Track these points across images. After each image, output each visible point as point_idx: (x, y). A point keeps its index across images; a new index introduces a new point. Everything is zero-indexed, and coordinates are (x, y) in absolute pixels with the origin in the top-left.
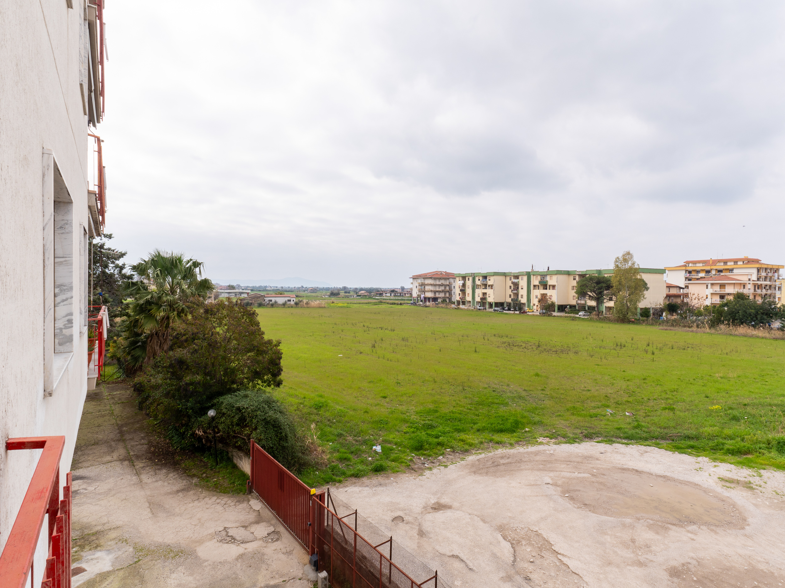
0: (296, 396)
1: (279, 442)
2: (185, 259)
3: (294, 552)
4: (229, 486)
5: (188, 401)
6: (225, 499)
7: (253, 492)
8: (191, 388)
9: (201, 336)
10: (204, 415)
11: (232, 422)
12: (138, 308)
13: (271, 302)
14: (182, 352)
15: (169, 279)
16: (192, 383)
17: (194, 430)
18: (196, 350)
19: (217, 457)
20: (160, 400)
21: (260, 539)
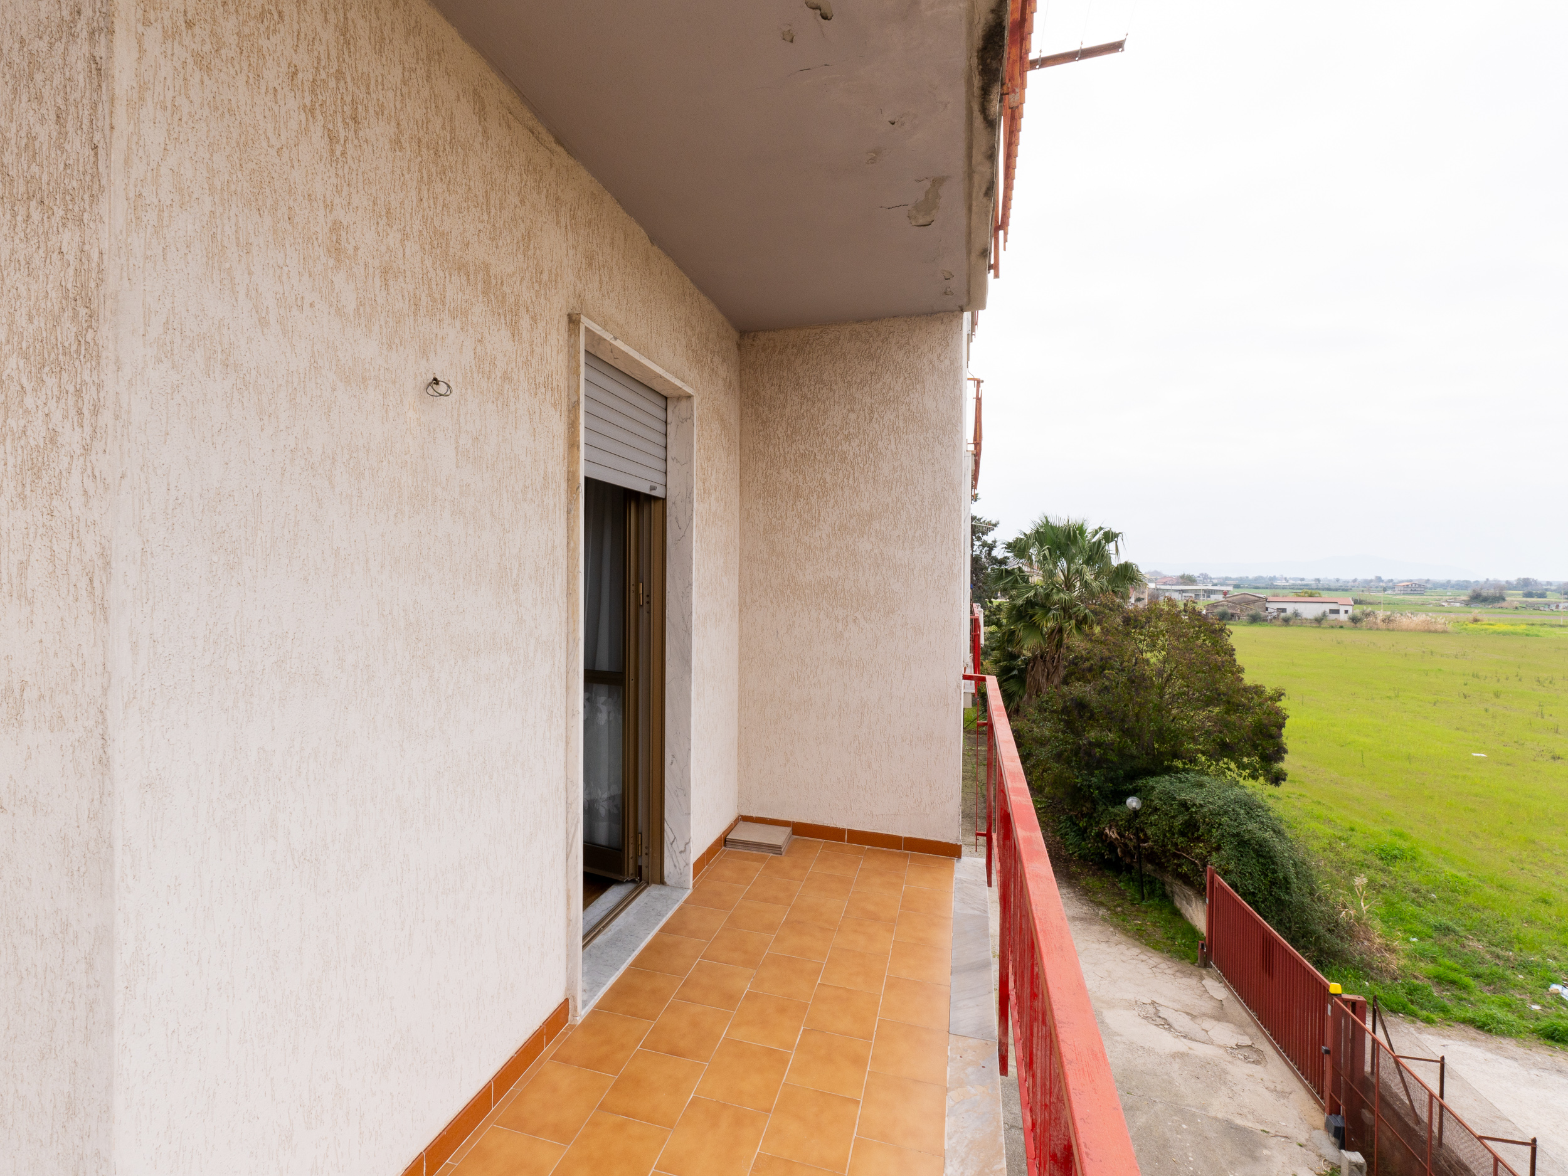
0: (1329, 822)
1: (1271, 888)
2: (1090, 529)
3: (1291, 1097)
4: (1165, 941)
5: (1092, 774)
6: (1155, 959)
7: (1211, 967)
8: (1098, 752)
9: (1117, 665)
10: (1120, 804)
11: (1171, 827)
12: (1014, 612)
13: (1283, 615)
14: (1083, 689)
15: (1063, 563)
16: (1099, 744)
17: (1102, 826)
18: (1106, 687)
19: (1142, 886)
20: (1047, 763)
21: (1220, 1046)
